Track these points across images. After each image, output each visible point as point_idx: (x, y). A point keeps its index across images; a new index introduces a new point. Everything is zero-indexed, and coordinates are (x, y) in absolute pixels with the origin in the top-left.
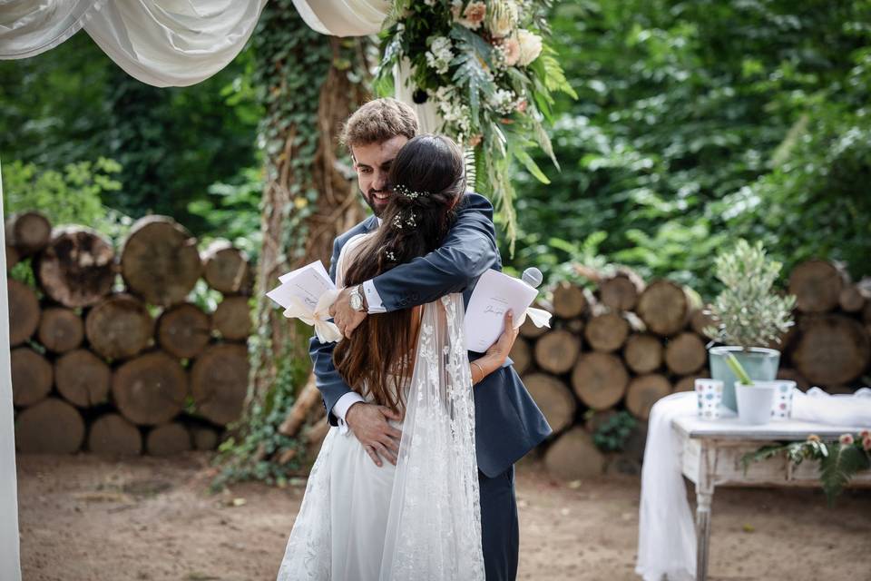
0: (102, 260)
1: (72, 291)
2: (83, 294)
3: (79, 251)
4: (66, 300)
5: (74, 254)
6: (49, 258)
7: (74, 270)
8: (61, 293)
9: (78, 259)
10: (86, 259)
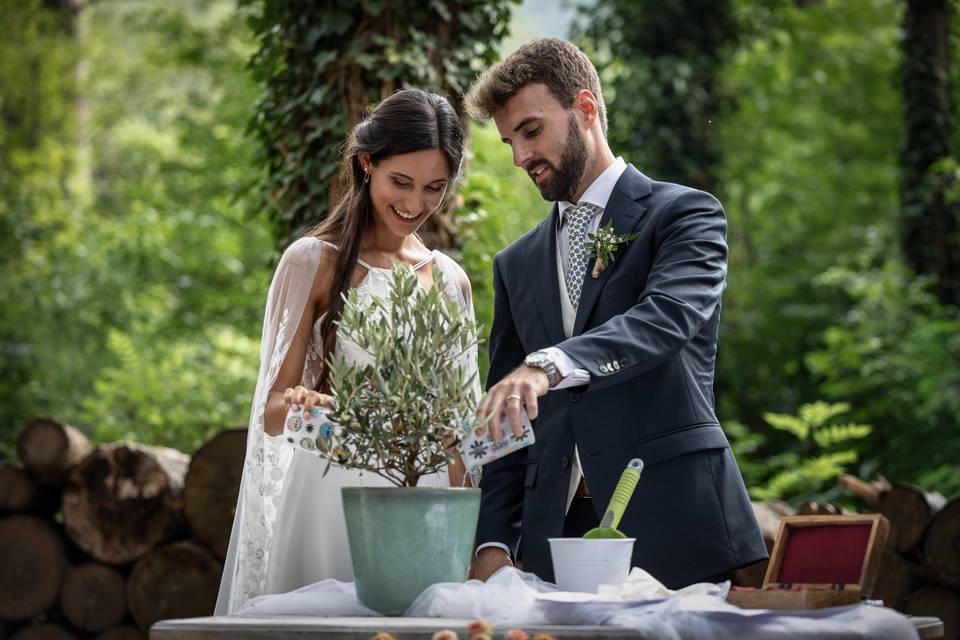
0: (151, 489)
1: (107, 537)
2: (123, 541)
3: (117, 477)
4: (98, 552)
5: (110, 481)
6: (75, 488)
7: (110, 505)
8: (92, 541)
9: (116, 489)
10: (128, 489)
